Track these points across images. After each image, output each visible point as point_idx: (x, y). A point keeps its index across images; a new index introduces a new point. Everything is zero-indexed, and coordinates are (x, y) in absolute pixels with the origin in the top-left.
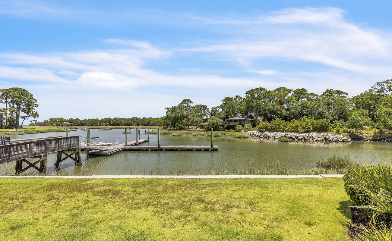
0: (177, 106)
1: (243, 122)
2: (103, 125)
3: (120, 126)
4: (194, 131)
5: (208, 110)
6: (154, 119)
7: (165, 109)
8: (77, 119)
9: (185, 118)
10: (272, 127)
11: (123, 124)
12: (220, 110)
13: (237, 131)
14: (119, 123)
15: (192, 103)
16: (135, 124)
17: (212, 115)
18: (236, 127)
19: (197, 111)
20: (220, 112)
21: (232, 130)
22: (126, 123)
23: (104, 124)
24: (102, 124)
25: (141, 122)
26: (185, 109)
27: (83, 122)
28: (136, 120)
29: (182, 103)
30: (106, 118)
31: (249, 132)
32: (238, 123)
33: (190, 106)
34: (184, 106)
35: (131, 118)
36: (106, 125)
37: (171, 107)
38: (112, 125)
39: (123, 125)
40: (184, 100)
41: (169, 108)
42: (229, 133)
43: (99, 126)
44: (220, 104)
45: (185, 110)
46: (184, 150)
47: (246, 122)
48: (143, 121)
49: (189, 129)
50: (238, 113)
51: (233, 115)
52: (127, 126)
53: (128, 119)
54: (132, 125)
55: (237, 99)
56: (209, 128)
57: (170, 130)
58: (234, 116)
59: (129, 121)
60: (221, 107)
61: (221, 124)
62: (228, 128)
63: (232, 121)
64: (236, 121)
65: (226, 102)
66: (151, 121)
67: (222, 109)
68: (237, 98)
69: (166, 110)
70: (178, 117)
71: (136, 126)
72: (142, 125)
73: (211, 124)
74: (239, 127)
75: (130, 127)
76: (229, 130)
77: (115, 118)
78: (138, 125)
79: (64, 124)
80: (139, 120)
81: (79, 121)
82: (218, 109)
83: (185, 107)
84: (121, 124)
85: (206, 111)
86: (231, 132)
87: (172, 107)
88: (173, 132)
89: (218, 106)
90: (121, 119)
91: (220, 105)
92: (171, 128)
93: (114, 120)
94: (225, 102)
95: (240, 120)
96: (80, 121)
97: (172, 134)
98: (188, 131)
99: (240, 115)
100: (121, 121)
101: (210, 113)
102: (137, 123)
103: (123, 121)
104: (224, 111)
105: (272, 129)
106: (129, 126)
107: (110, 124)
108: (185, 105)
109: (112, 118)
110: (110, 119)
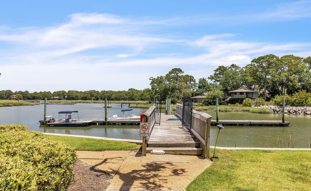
0: (164, 76)
1: (251, 94)
2: (57, 99)
3: (75, 100)
5: (194, 81)
6: (115, 92)
7: (150, 79)
8: (27, 92)
10: (297, 101)
13: (246, 105)
14: (75, 96)
16: (93, 98)
17: (200, 87)
21: (239, 105)
22: (83, 97)
23: (58, 97)
24: (55, 98)
25: (100, 95)
27: (34, 95)
28: (94, 93)
29: (170, 73)
30: (60, 91)
31: (262, 106)
36: (59, 99)
37: (156, 78)
38: (67, 99)
39: (79, 99)
41: (154, 79)
42: (234, 107)
43: (52, 99)
46: (247, 126)
47: (254, 95)
48: (103, 94)
52: (85, 100)
53: (85, 93)
56: (209, 102)
59: (87, 95)
62: (233, 102)
63: (235, 93)
64: (241, 93)
66: (112, 95)
69: (151, 81)
70: (170, 89)
71: (94, 100)
72: (101, 99)
74: (248, 101)
75: (88, 101)
76: (234, 104)
77: (69, 91)
78: (97, 99)
79: (13, 97)
80: (97, 93)
81: (29, 94)
84: (77, 98)
85: (192, 82)
86: (238, 107)
87: (158, 77)
90: (77, 92)
91: (210, 76)
93: (69, 93)
94: (217, 72)
95: (247, 93)
96: (31, 94)
99: (245, 87)
100: (77, 94)
102: (95, 97)
103: (79, 95)
105: (296, 102)
106: (86, 100)
107: (64, 98)
109: (67, 91)
110: (63, 92)
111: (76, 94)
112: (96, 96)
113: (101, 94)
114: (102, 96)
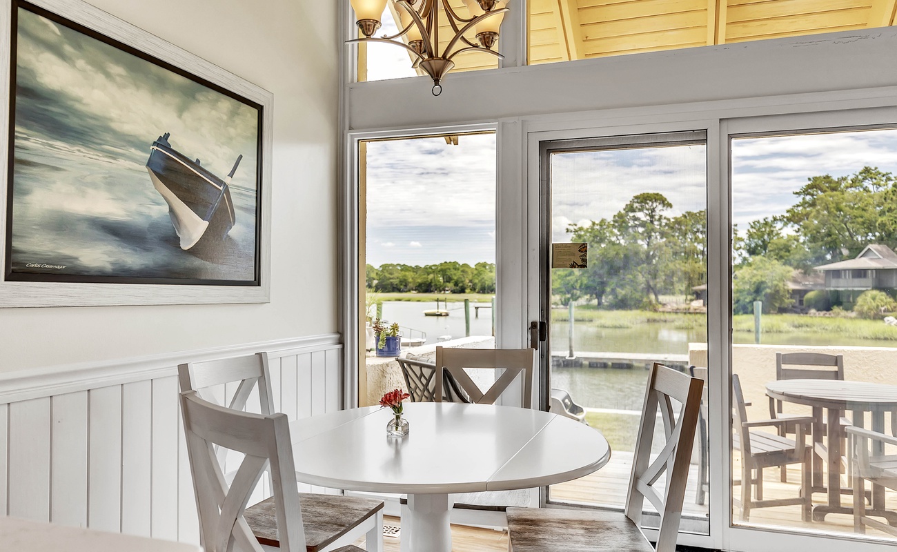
0: (610, 219)
4: (676, 313)
9: (643, 262)
11: (411, 285)
12: (788, 231)
13: (863, 315)
14: (397, 281)
15: (670, 205)
16: (450, 285)
17: (752, 252)
18: (860, 300)
19: (689, 236)
20: (790, 238)
21: (842, 313)
22: (420, 284)
25: (470, 277)
26: (641, 230)
28: (453, 272)
29: (630, 208)
32: (869, 281)
33: (659, 220)
34: (635, 219)
35: (438, 263)
37: (587, 225)
39: (409, 291)
40: (636, 197)
41: (581, 229)
42: (826, 321)
44: (789, 207)
45: (642, 234)
49: (660, 306)
50: (871, 241)
51: (845, 252)
53: (428, 270)
54: (441, 289)
55: (867, 183)
57: (588, 307)
58: (851, 257)
59: (431, 276)
60: (793, 218)
61: (791, 286)
62: (825, 303)
63: (837, 273)
64: (860, 273)
65: (812, 195)
67: (796, 227)
68: (865, 179)
70: (616, 261)
71: (454, 292)
72: (474, 290)
73: (747, 287)
74: (874, 299)
76: (829, 310)
77: (385, 267)
78: (462, 291)
80: (463, 271)
82: (779, 225)
83: (643, 224)
84: (406, 286)
86: (836, 321)
88: (600, 318)
89: (778, 216)
90: (405, 268)
91: (788, 211)
92: (590, 300)
93: (382, 271)
94: (808, 198)
95: (879, 272)
97: (598, 322)
98: (656, 311)
99: (879, 251)
100: (405, 276)
101: (742, 244)
102: (456, 284)
103: (410, 276)
104: (805, 235)
108: (641, 215)
111: (400, 275)
112: (457, 280)
113: (472, 273)
114: (476, 281)
